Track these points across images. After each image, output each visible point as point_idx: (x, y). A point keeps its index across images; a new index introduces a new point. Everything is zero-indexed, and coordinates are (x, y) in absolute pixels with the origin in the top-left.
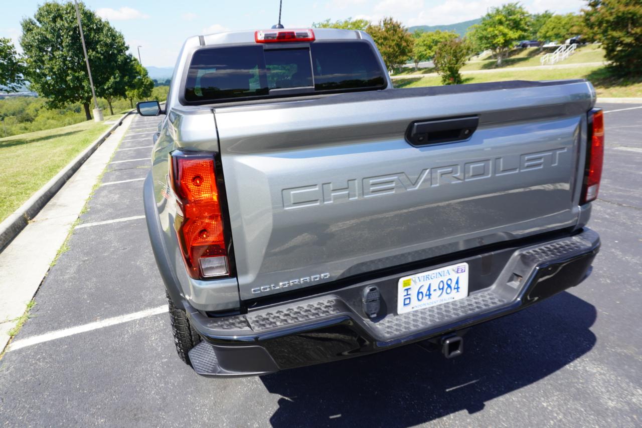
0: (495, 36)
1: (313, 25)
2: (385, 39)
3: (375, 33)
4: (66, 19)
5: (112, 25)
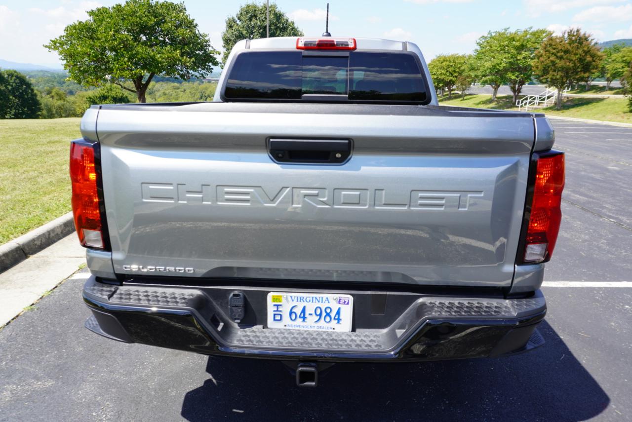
1: (489, 33)
2: (567, 52)
3: (554, 45)
4: (259, 18)
5: (296, 25)
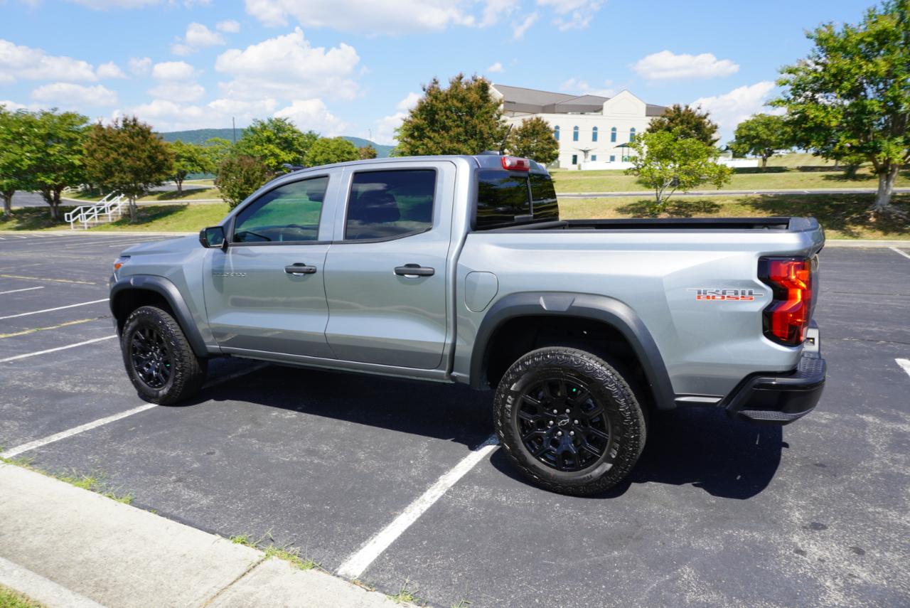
0: (264, 157)
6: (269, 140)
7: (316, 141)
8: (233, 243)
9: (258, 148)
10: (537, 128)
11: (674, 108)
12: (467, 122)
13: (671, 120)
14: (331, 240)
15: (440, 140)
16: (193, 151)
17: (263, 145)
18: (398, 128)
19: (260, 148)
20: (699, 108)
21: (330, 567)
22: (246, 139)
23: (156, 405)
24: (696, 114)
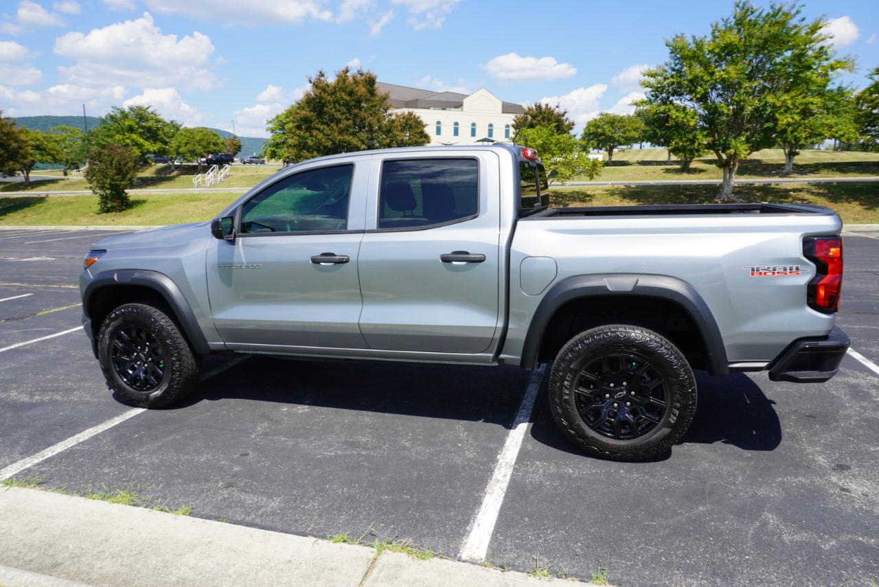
0: (126, 147)
6: (131, 129)
7: (178, 132)
8: (240, 234)
9: (118, 137)
10: (410, 122)
11: (536, 106)
12: (356, 115)
13: (534, 117)
14: (363, 228)
15: (329, 132)
16: (42, 139)
17: (124, 134)
18: (270, 119)
19: (121, 137)
20: (557, 107)
21: (452, 553)
22: (104, 128)
23: (145, 410)
24: (555, 112)
